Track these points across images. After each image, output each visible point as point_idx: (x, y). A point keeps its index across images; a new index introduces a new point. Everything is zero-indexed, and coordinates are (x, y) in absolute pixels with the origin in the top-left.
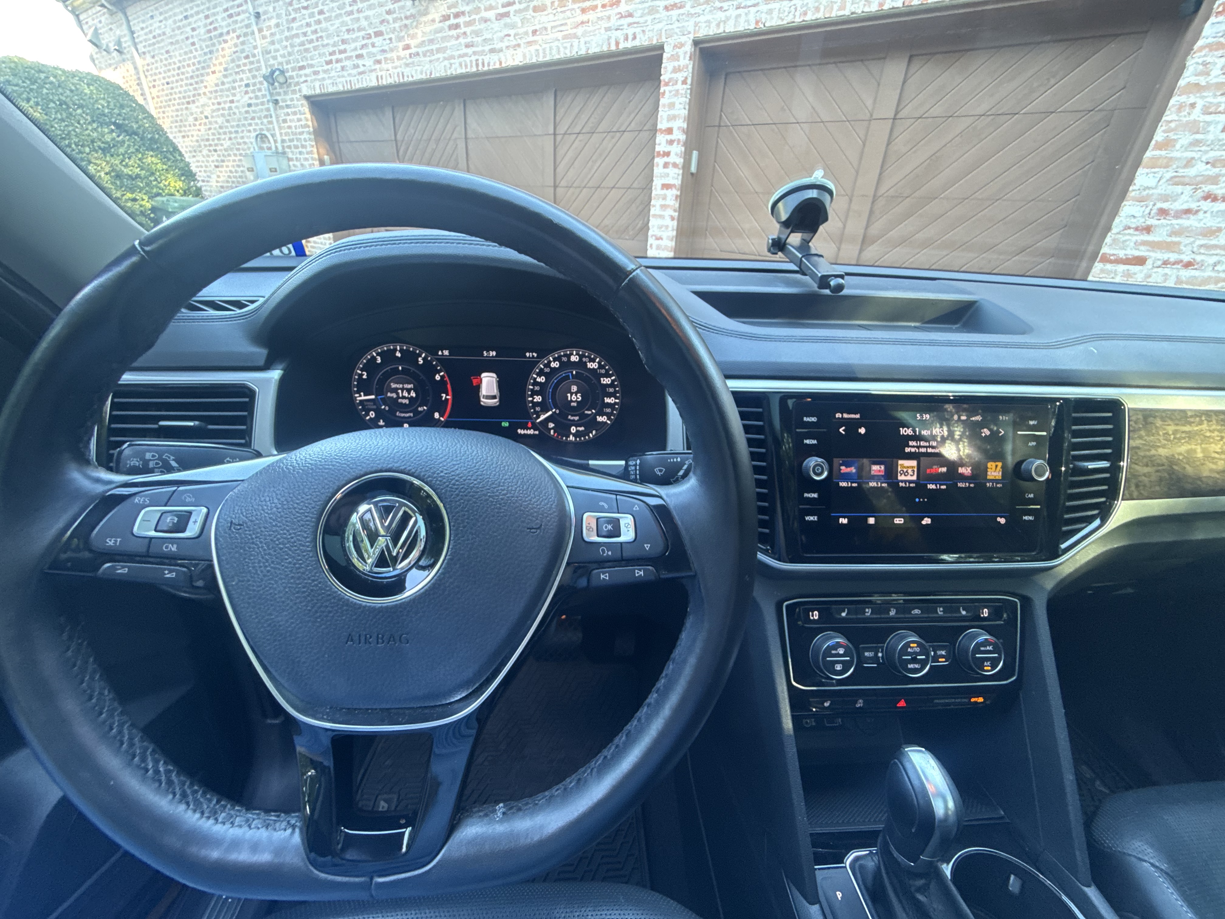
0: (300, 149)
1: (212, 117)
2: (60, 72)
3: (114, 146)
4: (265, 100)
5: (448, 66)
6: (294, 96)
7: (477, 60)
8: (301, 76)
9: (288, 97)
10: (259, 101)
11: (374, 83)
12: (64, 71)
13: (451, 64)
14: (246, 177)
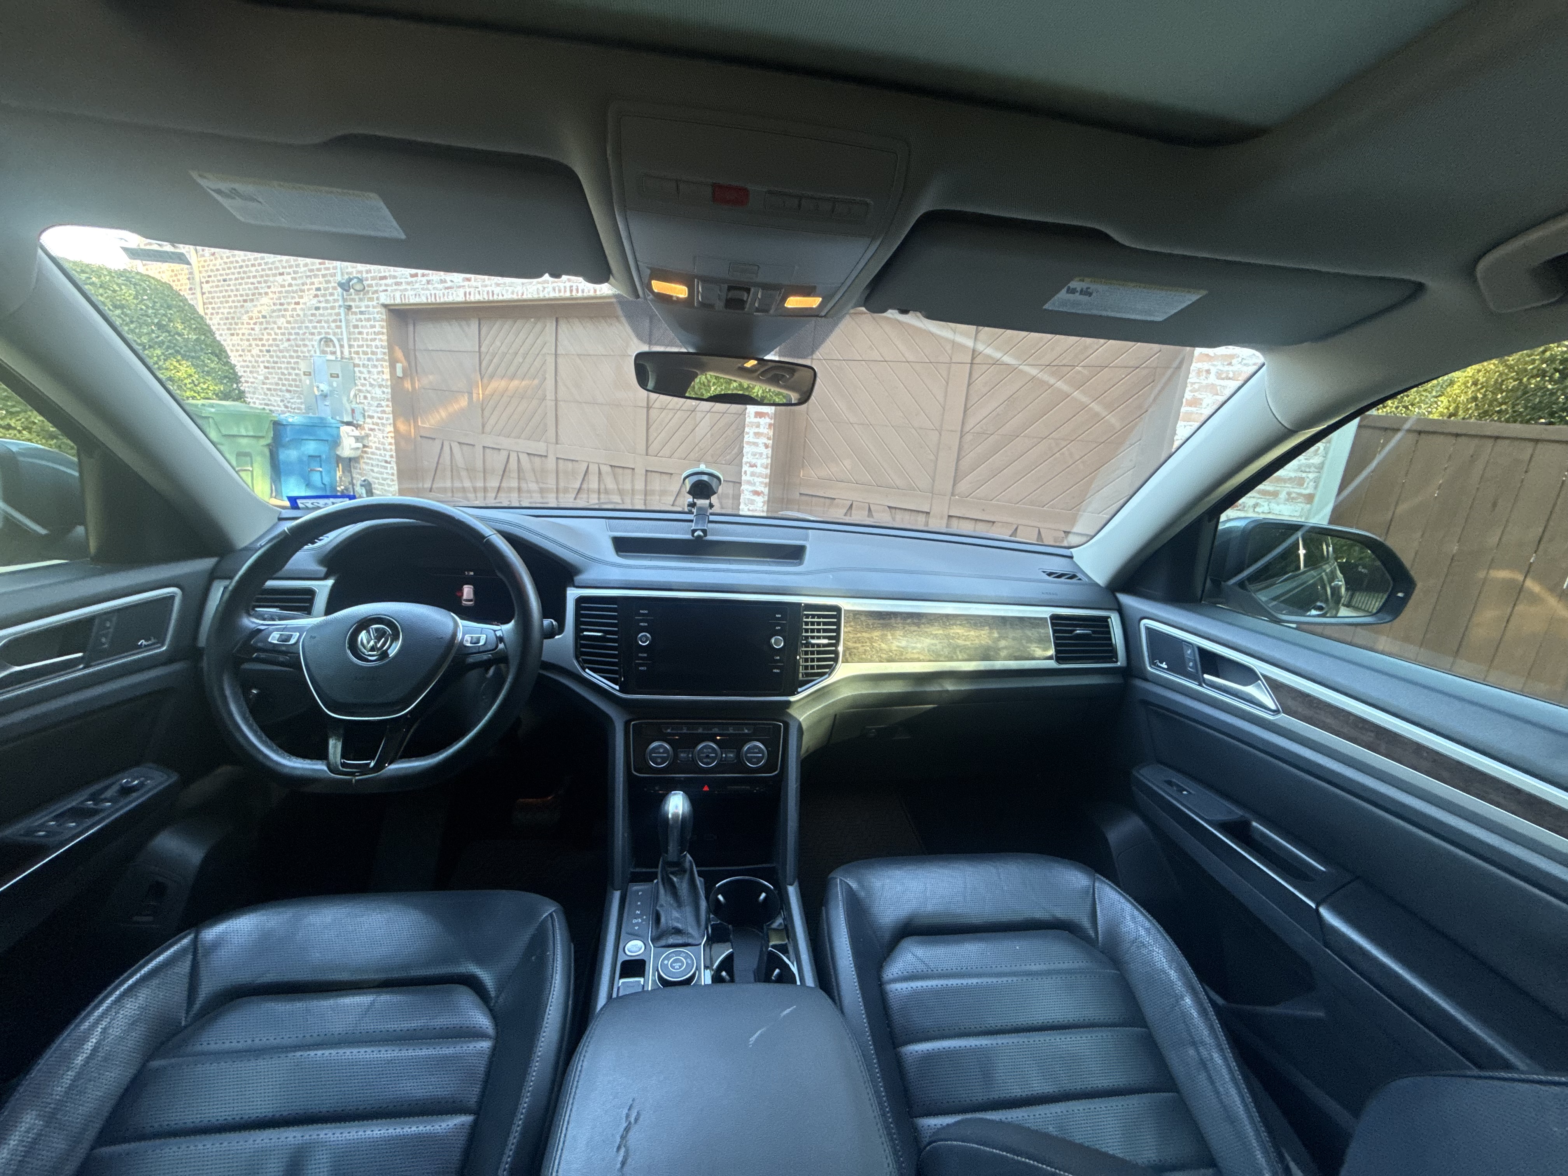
0: (370, 356)
1: (271, 317)
2: (106, 273)
3: (150, 347)
4: (337, 304)
5: (541, 289)
6: (370, 303)
7: (571, 287)
8: (381, 285)
9: (363, 304)
10: (329, 305)
11: (460, 298)
12: (110, 272)
13: (544, 288)
14: (300, 381)
